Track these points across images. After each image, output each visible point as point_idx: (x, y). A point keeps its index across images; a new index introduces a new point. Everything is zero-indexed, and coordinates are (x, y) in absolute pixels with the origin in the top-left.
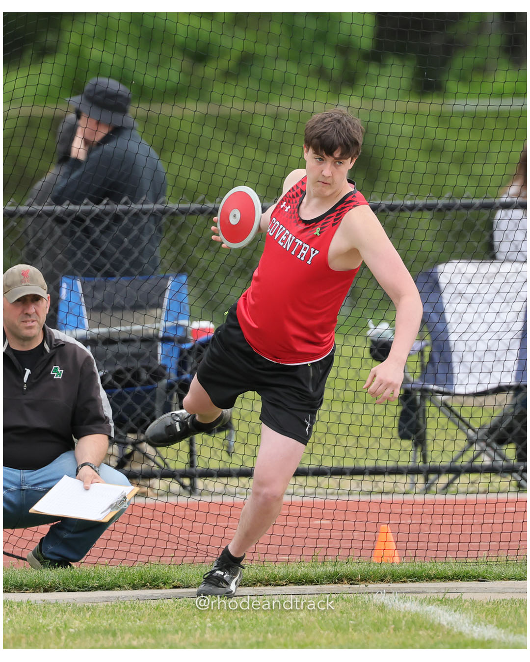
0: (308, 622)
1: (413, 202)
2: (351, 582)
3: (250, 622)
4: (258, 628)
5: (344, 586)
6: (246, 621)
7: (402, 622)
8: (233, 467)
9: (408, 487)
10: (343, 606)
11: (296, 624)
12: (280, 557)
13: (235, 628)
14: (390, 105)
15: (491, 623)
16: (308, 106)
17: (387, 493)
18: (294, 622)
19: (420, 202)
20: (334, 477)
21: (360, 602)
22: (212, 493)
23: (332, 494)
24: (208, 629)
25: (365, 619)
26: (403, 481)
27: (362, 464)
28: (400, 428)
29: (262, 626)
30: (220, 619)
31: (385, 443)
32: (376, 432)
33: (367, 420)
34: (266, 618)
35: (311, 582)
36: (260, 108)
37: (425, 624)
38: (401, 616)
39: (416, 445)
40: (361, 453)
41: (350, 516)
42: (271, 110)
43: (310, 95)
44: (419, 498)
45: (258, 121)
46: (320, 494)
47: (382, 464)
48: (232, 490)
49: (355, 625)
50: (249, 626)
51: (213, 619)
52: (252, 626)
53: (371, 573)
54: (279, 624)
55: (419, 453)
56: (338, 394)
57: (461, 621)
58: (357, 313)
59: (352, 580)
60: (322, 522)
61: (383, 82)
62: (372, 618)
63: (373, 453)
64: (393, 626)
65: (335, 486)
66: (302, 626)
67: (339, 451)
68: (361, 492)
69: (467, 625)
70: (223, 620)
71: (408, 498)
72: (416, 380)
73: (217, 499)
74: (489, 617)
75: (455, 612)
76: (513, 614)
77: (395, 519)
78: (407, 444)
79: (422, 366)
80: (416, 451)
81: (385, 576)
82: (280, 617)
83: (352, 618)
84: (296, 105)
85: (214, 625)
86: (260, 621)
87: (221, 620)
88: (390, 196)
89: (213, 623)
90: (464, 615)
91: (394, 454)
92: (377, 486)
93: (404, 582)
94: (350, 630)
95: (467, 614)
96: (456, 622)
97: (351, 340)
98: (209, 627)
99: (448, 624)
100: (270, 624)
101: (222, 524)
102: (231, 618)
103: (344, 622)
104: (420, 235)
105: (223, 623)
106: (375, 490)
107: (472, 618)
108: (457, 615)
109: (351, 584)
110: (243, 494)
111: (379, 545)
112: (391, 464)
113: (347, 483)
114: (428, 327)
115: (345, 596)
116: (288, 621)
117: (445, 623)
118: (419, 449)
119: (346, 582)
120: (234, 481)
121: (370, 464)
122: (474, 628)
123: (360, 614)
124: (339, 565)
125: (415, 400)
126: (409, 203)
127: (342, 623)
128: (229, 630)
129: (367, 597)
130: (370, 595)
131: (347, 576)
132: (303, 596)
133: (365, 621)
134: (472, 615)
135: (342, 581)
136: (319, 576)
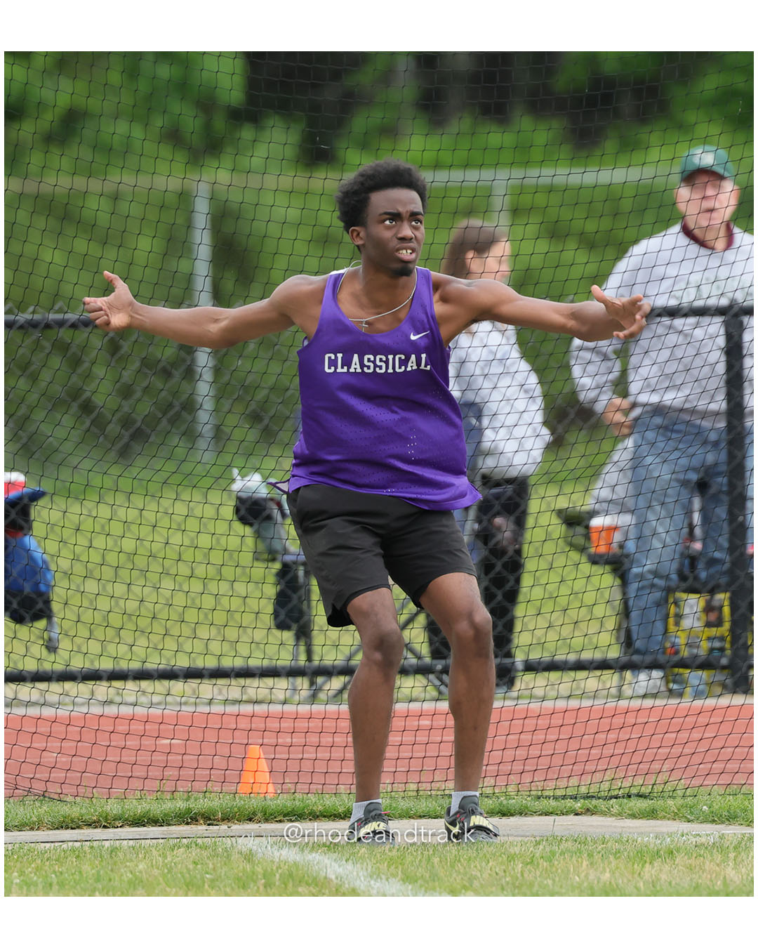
0: (150, 876)
2: (208, 822)
3: (71, 877)
4: (82, 885)
5: (200, 827)
6: (66, 875)
7: (275, 875)
8: (56, 667)
9: (289, 694)
10: (196, 855)
11: (134, 879)
13: (51, 885)
14: (270, 181)
15: (394, 876)
16: (160, 182)
17: (262, 703)
18: (131, 876)
20: (189, 680)
21: (220, 850)
22: (28, 704)
23: (186, 703)
24: (14, 886)
25: (225, 872)
26: (283, 687)
27: (229, 663)
28: (276, 614)
29: (88, 882)
30: (31, 873)
34: (93, 871)
35: (155, 822)
36: (95, 185)
37: (306, 878)
38: (274, 868)
39: (298, 638)
41: (211, 736)
42: (109, 187)
43: (163, 167)
44: (303, 709)
45: (92, 203)
46: (172, 704)
47: (255, 663)
48: (55, 698)
49: (212, 881)
50: (69, 882)
51: (22, 873)
52: (75, 882)
53: (236, 809)
54: (110, 880)
55: (302, 648)
57: (355, 873)
58: (224, 460)
59: (210, 819)
60: (173, 742)
61: (261, 151)
62: (236, 871)
64: (263, 881)
66: (141, 881)
68: (226, 702)
69: (362, 879)
70: (36, 874)
71: (290, 709)
72: (297, 551)
73: (33, 711)
74: (393, 867)
75: (346, 861)
76: (424, 862)
77: (270, 739)
78: (288, 636)
80: (298, 645)
81: (254, 814)
82: (112, 870)
83: (209, 871)
84: (144, 181)
85: (23, 880)
86: (85, 876)
87: (33, 875)
89: (22, 878)
90: (359, 865)
91: (273, 650)
92: (245, 693)
93: (280, 821)
94: (206, 886)
95: (362, 864)
96: (347, 875)
98: (16, 884)
99: (337, 878)
100: (98, 880)
101: (38, 746)
102: (46, 872)
103: (198, 876)
105: (35, 878)
106: (245, 698)
107: (369, 870)
108: (350, 866)
109: (209, 825)
110: (69, 705)
111: (247, 777)
112: (265, 663)
113: (207, 688)
115: (199, 841)
116: (122, 875)
117: (333, 877)
118: (302, 643)
119: (202, 822)
120: (56, 687)
121: (240, 663)
122: (372, 882)
123: (219, 865)
124: (192, 800)
125: (296, 577)
127: (195, 877)
128: (43, 888)
129: (229, 842)
130: (233, 839)
131: (203, 815)
132: (143, 841)
133: (225, 875)
134: (370, 867)
135: (197, 821)
136: (165, 815)
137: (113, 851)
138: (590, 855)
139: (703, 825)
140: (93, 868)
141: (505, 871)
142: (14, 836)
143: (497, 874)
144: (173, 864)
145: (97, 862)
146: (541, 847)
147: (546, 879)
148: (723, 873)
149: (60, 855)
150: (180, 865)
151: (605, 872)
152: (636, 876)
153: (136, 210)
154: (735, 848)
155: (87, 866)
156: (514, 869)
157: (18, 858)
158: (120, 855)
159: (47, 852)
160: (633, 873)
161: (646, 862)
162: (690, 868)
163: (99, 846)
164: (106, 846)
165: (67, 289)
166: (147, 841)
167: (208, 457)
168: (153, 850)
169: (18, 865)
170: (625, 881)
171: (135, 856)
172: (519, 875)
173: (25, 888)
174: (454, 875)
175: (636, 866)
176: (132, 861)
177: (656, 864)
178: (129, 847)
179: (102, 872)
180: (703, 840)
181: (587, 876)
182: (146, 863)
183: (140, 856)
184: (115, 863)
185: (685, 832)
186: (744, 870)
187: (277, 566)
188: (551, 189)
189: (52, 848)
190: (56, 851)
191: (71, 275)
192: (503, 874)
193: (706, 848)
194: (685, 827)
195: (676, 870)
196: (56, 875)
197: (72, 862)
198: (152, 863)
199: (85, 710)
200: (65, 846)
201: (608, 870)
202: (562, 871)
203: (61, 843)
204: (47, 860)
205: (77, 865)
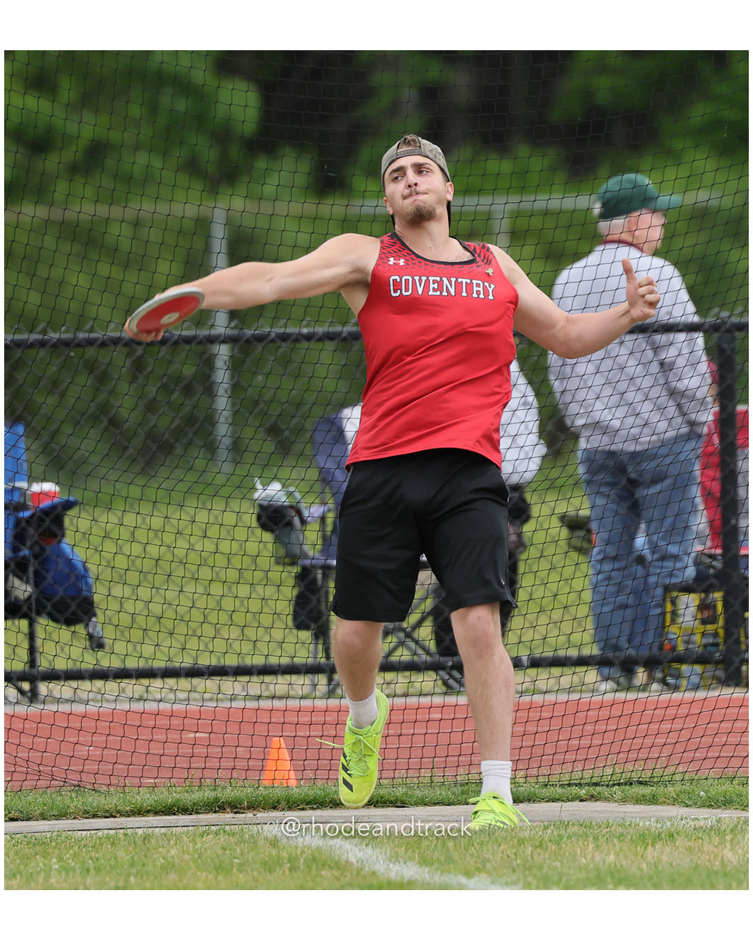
0: (181, 861)
1: (311, 330)
2: (235, 810)
3: (107, 862)
4: (118, 870)
5: (227, 815)
6: (103, 861)
7: (299, 859)
8: (84, 666)
9: (307, 690)
10: (225, 840)
11: (166, 864)
12: (145, 781)
13: (88, 870)
14: (282, 207)
15: (411, 859)
16: (177, 209)
17: (281, 698)
18: (163, 861)
19: (320, 330)
20: (213, 678)
21: (247, 836)
22: (58, 701)
23: (211, 700)
24: (53, 872)
25: (253, 857)
26: (301, 683)
27: (248, 661)
28: (296, 616)
29: (123, 867)
30: (69, 859)
31: (277, 635)
32: (266, 620)
33: (255, 606)
34: (128, 857)
35: (185, 811)
36: (116, 212)
37: (329, 862)
38: (299, 853)
39: (316, 637)
40: (247, 647)
41: (233, 728)
42: (130, 214)
43: (180, 195)
44: (320, 704)
45: (114, 229)
46: (195, 700)
47: (273, 661)
48: (84, 696)
49: (240, 865)
50: (106, 867)
51: (60, 859)
52: (110, 867)
53: (261, 798)
54: (144, 865)
55: (320, 647)
56: (218, 574)
57: (374, 857)
58: (242, 470)
59: (237, 808)
60: (197, 735)
61: (273, 180)
62: (262, 856)
63: (262, 647)
64: (288, 865)
65: (215, 690)
66: (174, 866)
67: (220, 645)
68: (247, 697)
69: (382, 862)
70: (73, 860)
71: (307, 703)
72: (317, 555)
73: (65, 708)
74: (411, 851)
75: (366, 846)
76: (439, 847)
77: (289, 732)
78: (306, 635)
79: (324, 538)
80: (316, 644)
81: (278, 802)
82: (146, 856)
83: (237, 856)
84: (163, 208)
85: (61, 866)
86: (120, 861)
87: (71, 861)
88: (282, 322)
89: (60, 864)
90: (378, 850)
91: (289, 648)
92: (267, 689)
93: (303, 809)
94: (235, 870)
95: (381, 848)
96: (367, 859)
97: (235, 505)
98: (55, 869)
99: (357, 862)
100: (132, 865)
101: (71, 739)
102: (83, 858)
103: (227, 861)
104: (321, 371)
105: (73, 864)
106: (266, 694)
107: (388, 854)
108: (369, 851)
109: (235, 813)
110: (98, 701)
111: (270, 765)
112: (285, 661)
113: (230, 685)
114: (331, 488)
115: (227, 828)
116: (155, 860)
117: (354, 861)
118: (321, 641)
119: (229, 810)
120: (86, 685)
121: (259, 661)
122: (391, 865)
123: (246, 850)
124: (220, 790)
125: (315, 579)
126: (305, 331)
127: (224, 862)
128: (81, 873)
129: (256, 829)
130: (259, 826)
131: (230, 803)
132: (174, 828)
133: (252, 859)
134: (388, 850)
135: (224, 809)
136: (194, 804)
137: (146, 838)
138: (596, 839)
139: (702, 810)
140: (127, 855)
141: (516, 854)
142: (51, 825)
143: (508, 856)
144: (203, 850)
145: (131, 848)
146: (549, 831)
147: (555, 861)
148: (720, 855)
149: (96, 842)
150: (209, 851)
151: (610, 854)
152: (639, 857)
153: (155, 235)
154: (732, 831)
155: (121, 852)
156: (524, 852)
157: (56, 844)
158: (153, 841)
159: (83, 840)
160: (637, 855)
161: (647, 844)
162: (690, 850)
163: (132, 834)
164: (139, 834)
165: (91, 311)
166: (178, 828)
167: (227, 468)
168: (184, 837)
169: (57, 851)
170: (629, 862)
171: (167, 842)
172: (529, 858)
173: (64, 873)
174: (468, 858)
175: (639, 848)
176: (163, 847)
177: (657, 847)
178: (161, 834)
179: (136, 858)
180: (702, 823)
181: (593, 857)
182: (177, 849)
183: (172, 842)
184: (148, 850)
185: (684, 816)
186: (740, 851)
187: (296, 570)
188: (546, 213)
189: (89, 835)
190: (92, 838)
191: (95, 297)
192: (514, 857)
193: (705, 831)
194: (684, 811)
195: (676, 852)
196: (93, 862)
197: (108, 848)
198: (183, 849)
199: (113, 706)
200: (100, 833)
201: (612, 852)
202: (570, 853)
203: (96, 832)
204: (84, 846)
205: (112, 851)
